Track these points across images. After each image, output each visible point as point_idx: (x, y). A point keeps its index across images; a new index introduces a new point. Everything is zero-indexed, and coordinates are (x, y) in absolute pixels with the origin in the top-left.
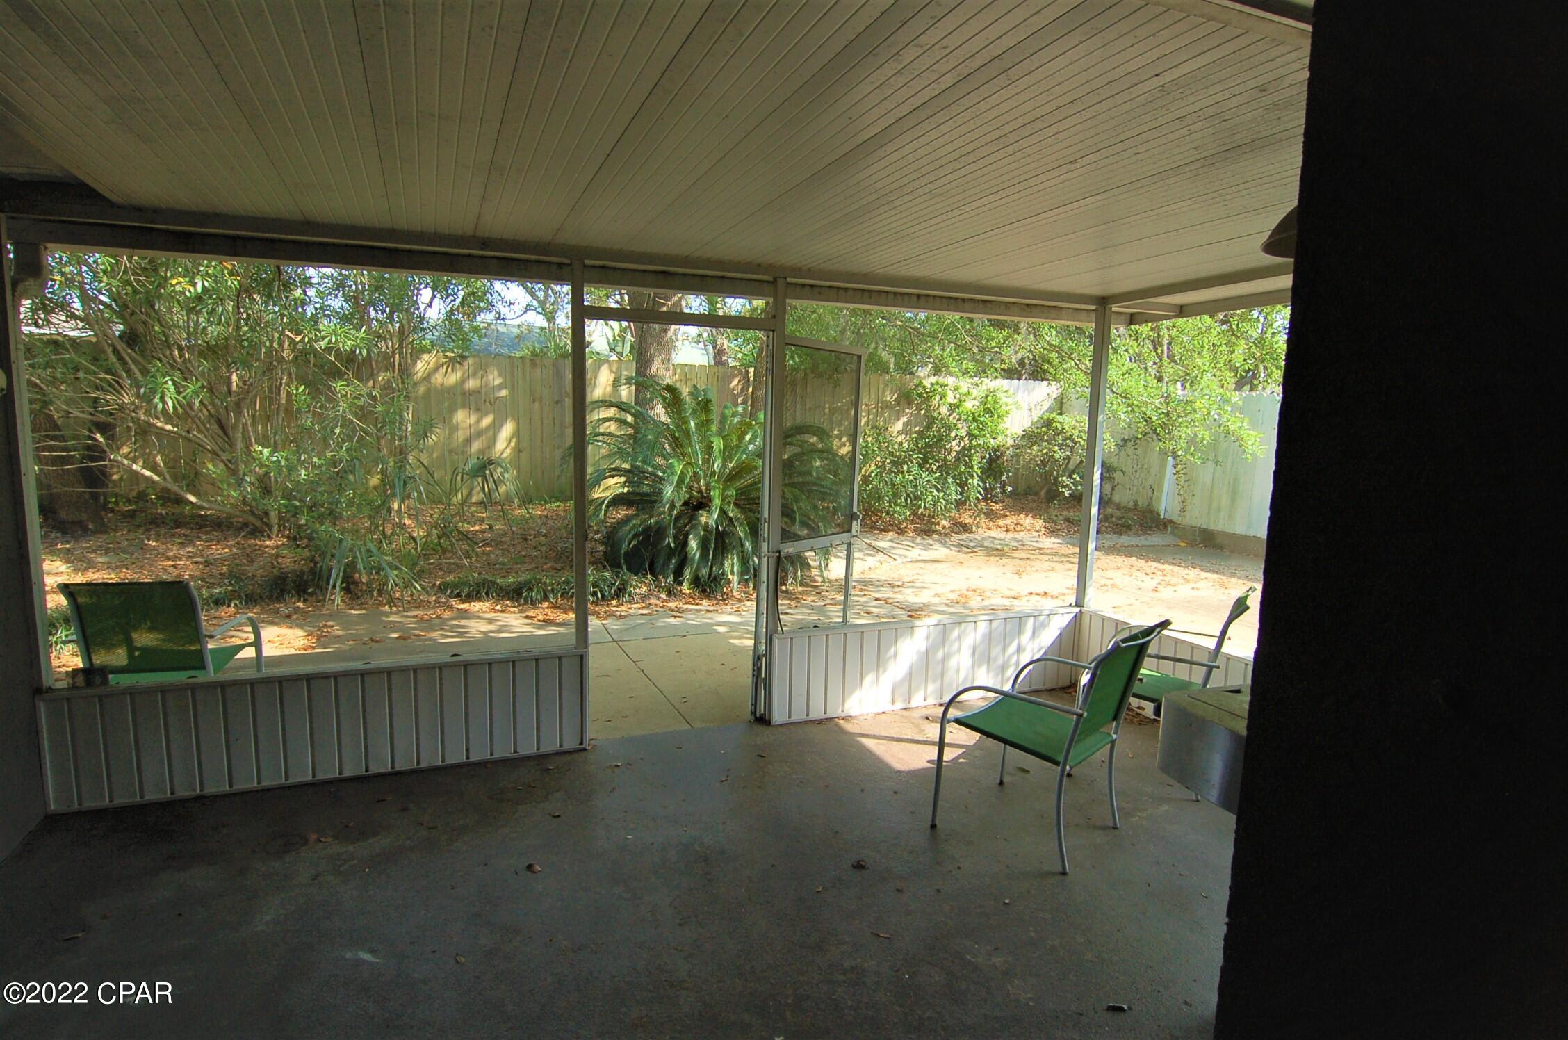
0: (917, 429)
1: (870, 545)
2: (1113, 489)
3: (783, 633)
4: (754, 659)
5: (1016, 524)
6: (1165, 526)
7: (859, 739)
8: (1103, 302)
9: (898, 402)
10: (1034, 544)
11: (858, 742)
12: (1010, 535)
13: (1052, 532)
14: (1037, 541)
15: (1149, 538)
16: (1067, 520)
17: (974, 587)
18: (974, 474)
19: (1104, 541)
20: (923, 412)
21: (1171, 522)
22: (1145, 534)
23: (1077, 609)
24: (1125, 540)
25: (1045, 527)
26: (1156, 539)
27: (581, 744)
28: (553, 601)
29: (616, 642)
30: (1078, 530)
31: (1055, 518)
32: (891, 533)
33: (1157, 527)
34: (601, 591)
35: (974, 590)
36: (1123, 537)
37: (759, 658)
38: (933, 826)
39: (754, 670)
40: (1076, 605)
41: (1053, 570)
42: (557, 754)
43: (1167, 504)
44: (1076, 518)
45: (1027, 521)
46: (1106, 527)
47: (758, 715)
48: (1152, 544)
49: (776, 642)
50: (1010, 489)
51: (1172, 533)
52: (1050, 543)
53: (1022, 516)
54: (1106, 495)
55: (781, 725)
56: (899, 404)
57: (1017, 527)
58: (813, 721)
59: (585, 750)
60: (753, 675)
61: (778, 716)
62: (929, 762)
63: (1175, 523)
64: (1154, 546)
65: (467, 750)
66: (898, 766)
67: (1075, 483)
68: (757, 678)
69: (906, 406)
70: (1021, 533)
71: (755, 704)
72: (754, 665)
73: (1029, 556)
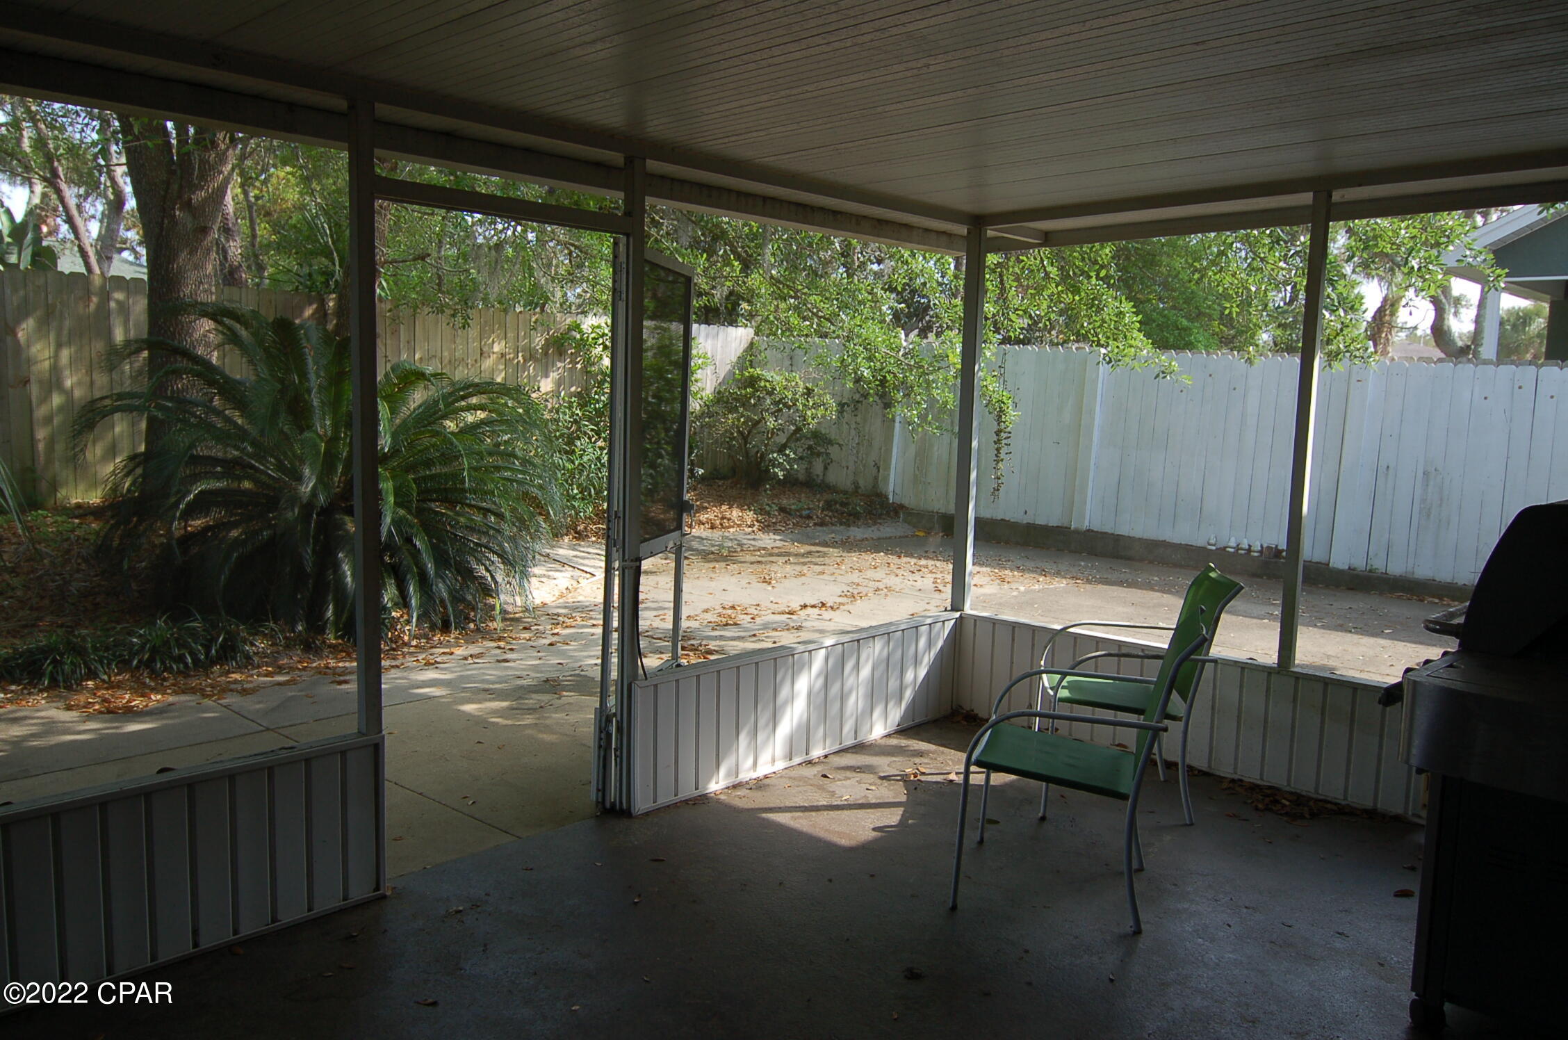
0: (573, 389)
1: (548, 556)
2: (826, 468)
3: (646, 679)
4: (600, 721)
5: (723, 518)
6: (897, 514)
7: (764, 815)
8: (978, 221)
9: (546, 348)
10: (752, 542)
11: (764, 819)
12: (717, 534)
13: (766, 527)
14: (754, 539)
15: (881, 528)
16: (782, 510)
17: (730, 604)
18: (663, 452)
19: (833, 535)
20: (579, 366)
21: (902, 507)
22: (875, 523)
23: (957, 615)
24: (856, 532)
25: (758, 521)
26: (888, 529)
27: (377, 889)
28: (105, 677)
29: (272, 730)
30: (798, 522)
31: (768, 508)
32: (566, 539)
33: (888, 514)
34: (192, 654)
35: (733, 607)
36: (852, 528)
37: (609, 720)
38: (954, 908)
39: (600, 739)
40: (954, 609)
41: (802, 575)
42: (342, 911)
43: (895, 485)
44: (793, 507)
45: (735, 513)
46: (830, 517)
47: (608, 805)
48: (888, 535)
49: (638, 695)
50: (701, 471)
51: (905, 521)
52: (769, 540)
53: (724, 507)
54: (818, 476)
55: (647, 814)
56: (546, 354)
57: (724, 520)
58: (686, 802)
59: (384, 897)
60: (600, 747)
61: (642, 803)
62: (874, 829)
63: (907, 508)
64: (890, 538)
65: (195, 932)
66: (844, 842)
67: (790, 461)
68: (605, 751)
69: (556, 357)
70: (731, 530)
71: (603, 789)
72: (601, 732)
73: (760, 559)
